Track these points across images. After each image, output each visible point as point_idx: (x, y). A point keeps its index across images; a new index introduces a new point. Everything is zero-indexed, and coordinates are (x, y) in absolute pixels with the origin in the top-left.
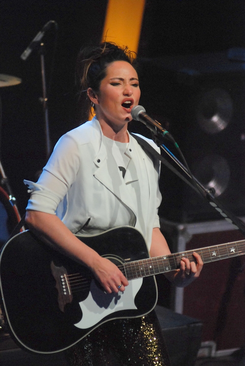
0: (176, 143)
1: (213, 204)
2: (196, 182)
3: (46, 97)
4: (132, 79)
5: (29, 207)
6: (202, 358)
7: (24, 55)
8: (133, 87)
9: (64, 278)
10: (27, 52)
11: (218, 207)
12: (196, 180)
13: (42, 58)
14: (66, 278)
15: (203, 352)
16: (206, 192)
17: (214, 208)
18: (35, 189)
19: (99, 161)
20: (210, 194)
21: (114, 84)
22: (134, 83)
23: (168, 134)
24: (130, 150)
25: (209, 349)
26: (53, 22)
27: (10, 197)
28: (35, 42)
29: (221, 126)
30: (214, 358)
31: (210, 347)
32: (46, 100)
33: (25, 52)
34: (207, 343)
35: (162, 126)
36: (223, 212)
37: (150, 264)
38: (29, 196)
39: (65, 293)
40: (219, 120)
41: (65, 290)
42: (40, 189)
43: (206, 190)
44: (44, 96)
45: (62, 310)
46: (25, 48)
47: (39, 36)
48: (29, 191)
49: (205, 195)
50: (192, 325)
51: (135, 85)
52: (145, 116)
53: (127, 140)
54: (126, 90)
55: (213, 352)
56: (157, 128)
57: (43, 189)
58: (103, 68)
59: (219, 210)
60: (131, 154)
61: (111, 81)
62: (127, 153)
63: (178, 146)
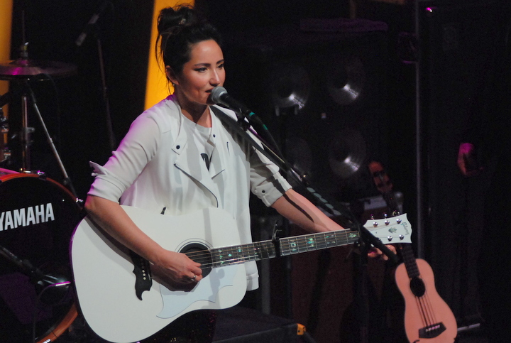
0: (264, 125)
4: (218, 62)
5: (91, 192)
7: (79, 41)
10: (83, 37)
17: (312, 194)
18: (100, 172)
19: (178, 147)
21: (199, 70)
24: (214, 136)
29: (300, 105)
38: (93, 179)
40: (296, 98)
42: (105, 173)
46: (80, 34)
48: (93, 174)
53: (209, 124)
57: (108, 174)
59: (318, 195)
60: (214, 140)
61: (195, 67)
62: (211, 139)
63: (267, 129)
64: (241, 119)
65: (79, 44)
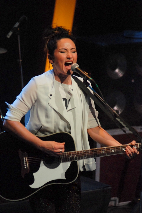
0: (97, 85)
1: (118, 119)
2: (109, 107)
3: (21, 59)
4: (72, 49)
6: (111, 207)
7: (8, 35)
8: (73, 53)
9: (25, 159)
10: (10, 34)
11: (121, 121)
12: (108, 105)
13: (19, 37)
14: (26, 159)
15: (112, 203)
16: (114, 113)
17: (118, 122)
19: (51, 95)
20: (116, 114)
22: (73, 51)
23: (92, 80)
24: (72, 90)
25: (114, 202)
26: (25, 16)
27: (2, 116)
28: (14, 28)
29: (121, 75)
30: (118, 207)
31: (115, 200)
32: (21, 61)
33: (9, 33)
34: (113, 198)
35: (89, 75)
36: (124, 124)
37: (75, 154)
39: (25, 168)
40: (119, 71)
41: (25, 166)
43: (114, 111)
44: (20, 59)
45: (23, 177)
46: (9, 32)
47: (17, 25)
49: (114, 114)
50: (106, 188)
51: (74, 52)
52: (79, 69)
54: (68, 55)
55: (117, 203)
56: (86, 76)
58: (55, 43)
59: (121, 123)
63: (98, 87)
64: (85, 81)
65: (8, 37)
